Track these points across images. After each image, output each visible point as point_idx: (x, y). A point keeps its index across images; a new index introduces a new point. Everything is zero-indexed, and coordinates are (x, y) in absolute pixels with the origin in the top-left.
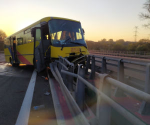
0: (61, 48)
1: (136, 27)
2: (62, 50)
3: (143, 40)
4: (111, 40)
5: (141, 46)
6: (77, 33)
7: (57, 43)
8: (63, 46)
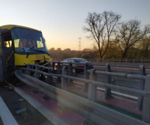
0: (26, 56)
1: (80, 38)
2: (27, 57)
3: (86, 49)
4: (59, 49)
5: (85, 54)
6: (38, 42)
7: (22, 50)
8: (28, 54)
